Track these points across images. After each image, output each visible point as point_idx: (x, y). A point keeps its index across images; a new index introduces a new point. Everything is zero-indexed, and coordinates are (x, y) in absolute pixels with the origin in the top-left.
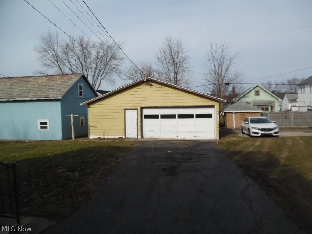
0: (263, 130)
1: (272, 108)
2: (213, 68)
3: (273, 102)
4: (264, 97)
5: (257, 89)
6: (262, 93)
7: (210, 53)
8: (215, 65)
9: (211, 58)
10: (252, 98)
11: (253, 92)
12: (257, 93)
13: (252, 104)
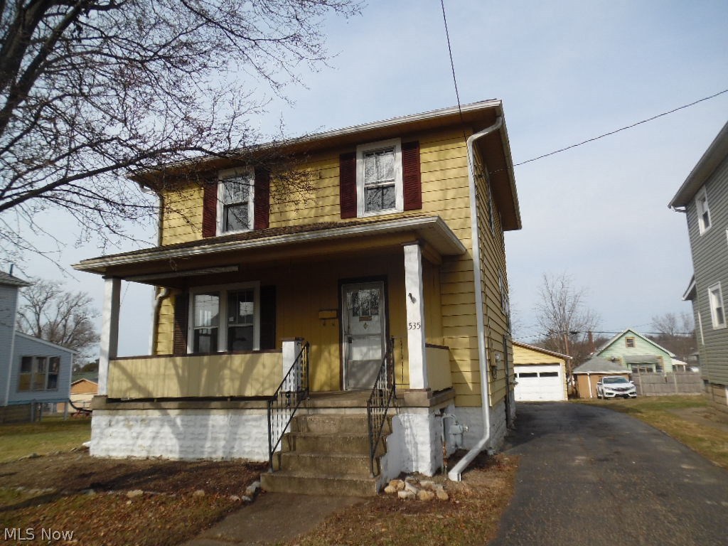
0: (618, 390)
1: (658, 367)
2: (551, 308)
3: (660, 358)
4: (644, 350)
5: (629, 336)
6: (637, 342)
7: (545, 288)
8: (553, 305)
9: (547, 294)
10: (620, 351)
11: (623, 341)
12: (630, 343)
13: (623, 362)
